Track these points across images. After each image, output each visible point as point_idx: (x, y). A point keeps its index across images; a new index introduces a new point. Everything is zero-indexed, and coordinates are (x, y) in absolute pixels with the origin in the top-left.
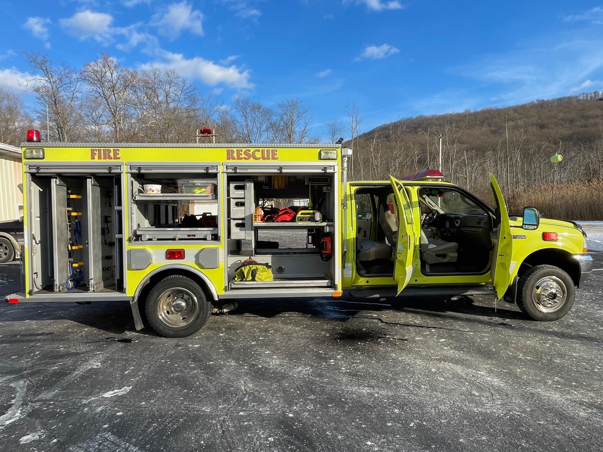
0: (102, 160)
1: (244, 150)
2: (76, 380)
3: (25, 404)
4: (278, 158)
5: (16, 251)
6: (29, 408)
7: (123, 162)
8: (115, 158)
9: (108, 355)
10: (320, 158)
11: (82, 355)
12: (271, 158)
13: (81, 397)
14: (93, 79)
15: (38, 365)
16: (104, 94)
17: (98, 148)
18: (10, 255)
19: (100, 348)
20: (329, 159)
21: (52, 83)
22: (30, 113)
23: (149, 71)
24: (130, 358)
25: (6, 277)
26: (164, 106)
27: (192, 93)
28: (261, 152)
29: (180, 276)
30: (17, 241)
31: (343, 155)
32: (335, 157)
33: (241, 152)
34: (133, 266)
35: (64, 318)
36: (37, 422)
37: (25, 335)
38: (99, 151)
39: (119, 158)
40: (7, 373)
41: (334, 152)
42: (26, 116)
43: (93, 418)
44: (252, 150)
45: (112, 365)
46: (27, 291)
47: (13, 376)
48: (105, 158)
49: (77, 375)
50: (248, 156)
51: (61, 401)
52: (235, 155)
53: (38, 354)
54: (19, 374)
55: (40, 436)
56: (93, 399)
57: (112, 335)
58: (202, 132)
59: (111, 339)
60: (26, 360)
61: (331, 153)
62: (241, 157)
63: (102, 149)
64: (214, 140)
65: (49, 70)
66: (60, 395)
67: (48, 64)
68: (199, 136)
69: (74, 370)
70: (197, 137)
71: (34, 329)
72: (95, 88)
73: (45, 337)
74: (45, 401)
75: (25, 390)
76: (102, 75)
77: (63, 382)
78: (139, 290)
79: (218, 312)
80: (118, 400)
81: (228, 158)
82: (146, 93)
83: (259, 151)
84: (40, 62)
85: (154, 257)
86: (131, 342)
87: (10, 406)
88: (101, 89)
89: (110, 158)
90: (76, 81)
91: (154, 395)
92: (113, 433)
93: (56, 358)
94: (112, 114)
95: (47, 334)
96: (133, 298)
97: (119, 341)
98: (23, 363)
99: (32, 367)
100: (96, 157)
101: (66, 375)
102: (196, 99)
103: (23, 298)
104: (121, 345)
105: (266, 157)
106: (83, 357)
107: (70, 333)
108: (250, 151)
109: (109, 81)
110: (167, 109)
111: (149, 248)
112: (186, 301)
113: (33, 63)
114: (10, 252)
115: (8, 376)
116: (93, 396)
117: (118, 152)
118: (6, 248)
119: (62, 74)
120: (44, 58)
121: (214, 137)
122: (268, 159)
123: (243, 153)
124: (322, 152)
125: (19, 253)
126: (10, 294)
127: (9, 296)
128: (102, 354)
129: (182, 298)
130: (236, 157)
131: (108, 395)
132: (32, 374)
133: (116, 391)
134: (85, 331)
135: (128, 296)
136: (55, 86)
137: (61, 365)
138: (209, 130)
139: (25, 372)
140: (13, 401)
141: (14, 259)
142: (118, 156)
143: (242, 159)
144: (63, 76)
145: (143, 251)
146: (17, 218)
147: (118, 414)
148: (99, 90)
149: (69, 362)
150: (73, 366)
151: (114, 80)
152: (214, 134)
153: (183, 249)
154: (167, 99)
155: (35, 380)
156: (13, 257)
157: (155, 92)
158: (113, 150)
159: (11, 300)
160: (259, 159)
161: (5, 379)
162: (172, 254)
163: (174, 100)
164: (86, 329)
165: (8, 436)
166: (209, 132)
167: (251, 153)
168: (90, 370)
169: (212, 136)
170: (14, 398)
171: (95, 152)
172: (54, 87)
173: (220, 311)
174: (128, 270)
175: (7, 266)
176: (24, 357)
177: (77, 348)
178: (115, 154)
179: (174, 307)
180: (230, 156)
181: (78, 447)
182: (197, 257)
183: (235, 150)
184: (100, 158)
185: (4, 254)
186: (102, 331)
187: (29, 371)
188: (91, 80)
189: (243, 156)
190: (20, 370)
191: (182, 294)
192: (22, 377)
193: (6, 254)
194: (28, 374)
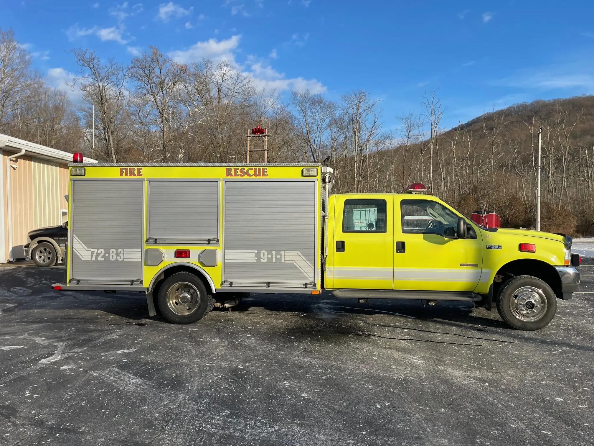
0: (128, 177)
1: (240, 168)
2: (99, 344)
3: (63, 353)
4: (267, 175)
5: (59, 256)
6: (66, 355)
7: (144, 178)
8: (138, 175)
9: (125, 332)
10: (303, 175)
11: (106, 331)
12: (262, 175)
13: (101, 352)
14: (141, 76)
15: (73, 335)
16: (152, 92)
17: (125, 167)
18: (53, 259)
19: (121, 328)
20: (310, 176)
21: (99, 81)
22: (76, 111)
23: (201, 63)
24: (141, 334)
25: (49, 278)
26: (215, 103)
27: (247, 86)
28: (253, 170)
29: (186, 272)
30: (60, 246)
31: (322, 172)
32: (315, 174)
33: (237, 170)
34: (149, 263)
35: (96, 309)
36: (71, 361)
37: (64, 319)
38: (127, 169)
39: (141, 175)
40: (51, 338)
41: (315, 169)
42: (72, 113)
43: (107, 361)
44: (247, 168)
45: (127, 337)
46: (68, 280)
47: (56, 340)
48: (130, 175)
49: (100, 341)
50: (243, 173)
51: (87, 353)
52: (233, 172)
53: (74, 330)
54: (60, 339)
55: (72, 367)
56: (109, 353)
57: (131, 320)
58: (254, 132)
59: (130, 323)
60: (65, 332)
61: (312, 171)
62: (237, 174)
63: (129, 168)
64: (267, 140)
65: (96, 68)
66: (87, 350)
67: (95, 61)
68: (250, 137)
69: (98, 339)
70: (249, 138)
71: (71, 315)
72: (142, 85)
73: (79, 320)
74: (77, 353)
75: (64, 347)
76: (151, 71)
77: (90, 344)
78: (153, 282)
79: (221, 307)
80: (126, 355)
81: (227, 175)
82: (197, 89)
83: (252, 169)
84: (87, 60)
85: (166, 256)
86: (145, 325)
87: (54, 354)
88: (149, 85)
89: (134, 175)
90: (123, 78)
91: (151, 353)
92: (118, 368)
93: (86, 332)
94: (160, 112)
95: (81, 319)
96: (148, 289)
97: (136, 324)
98: (63, 333)
99: (69, 336)
100: (124, 174)
101: (93, 341)
102: (251, 93)
103: (65, 286)
104: (137, 327)
105: (258, 174)
106: (106, 332)
107: (99, 318)
108: (244, 169)
109: (158, 77)
110: (218, 106)
111: (162, 248)
112: (191, 294)
113: (81, 61)
114: (53, 256)
115: (52, 340)
116: (110, 352)
117: (140, 170)
118: (49, 253)
119: (109, 71)
120: (92, 55)
121: (266, 137)
122: (260, 175)
123: (239, 171)
124: (304, 170)
125: (61, 258)
126: (55, 283)
127: (54, 284)
128: (120, 331)
129: (189, 292)
130: (233, 174)
131: (120, 352)
132: (68, 340)
133: (126, 350)
134: (110, 318)
135: (144, 287)
136: (101, 84)
137: (89, 336)
138: (262, 129)
139: (64, 338)
140: (56, 352)
141: (56, 264)
142: (140, 174)
143: (238, 176)
144: (110, 74)
145: (157, 250)
146: (61, 223)
147: (124, 360)
148: (147, 87)
149: (96, 334)
150: (98, 337)
151: (162, 75)
152: (267, 133)
153: (189, 250)
154: (219, 94)
155: (70, 342)
156: (55, 262)
157: (206, 87)
158: (137, 169)
159: (56, 287)
160: (252, 176)
161: (50, 341)
162: (180, 254)
163: (226, 95)
164: (112, 317)
165: (53, 366)
166: (261, 131)
167: (245, 171)
168: (110, 339)
169: (265, 136)
170: (56, 350)
171: (123, 170)
172: (101, 86)
173: (223, 306)
174: (145, 266)
175: (50, 270)
176: (63, 331)
177: (103, 327)
178: (139, 171)
179: (181, 298)
180: (228, 173)
181: (95, 372)
182: (200, 256)
183: (233, 168)
184: (126, 175)
185: (47, 258)
186: (124, 318)
187: (66, 338)
188: (139, 77)
189: (239, 173)
190: (61, 337)
191: (189, 288)
192: (62, 341)
193: (49, 258)
194: (66, 339)
